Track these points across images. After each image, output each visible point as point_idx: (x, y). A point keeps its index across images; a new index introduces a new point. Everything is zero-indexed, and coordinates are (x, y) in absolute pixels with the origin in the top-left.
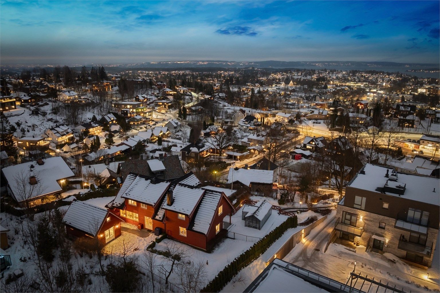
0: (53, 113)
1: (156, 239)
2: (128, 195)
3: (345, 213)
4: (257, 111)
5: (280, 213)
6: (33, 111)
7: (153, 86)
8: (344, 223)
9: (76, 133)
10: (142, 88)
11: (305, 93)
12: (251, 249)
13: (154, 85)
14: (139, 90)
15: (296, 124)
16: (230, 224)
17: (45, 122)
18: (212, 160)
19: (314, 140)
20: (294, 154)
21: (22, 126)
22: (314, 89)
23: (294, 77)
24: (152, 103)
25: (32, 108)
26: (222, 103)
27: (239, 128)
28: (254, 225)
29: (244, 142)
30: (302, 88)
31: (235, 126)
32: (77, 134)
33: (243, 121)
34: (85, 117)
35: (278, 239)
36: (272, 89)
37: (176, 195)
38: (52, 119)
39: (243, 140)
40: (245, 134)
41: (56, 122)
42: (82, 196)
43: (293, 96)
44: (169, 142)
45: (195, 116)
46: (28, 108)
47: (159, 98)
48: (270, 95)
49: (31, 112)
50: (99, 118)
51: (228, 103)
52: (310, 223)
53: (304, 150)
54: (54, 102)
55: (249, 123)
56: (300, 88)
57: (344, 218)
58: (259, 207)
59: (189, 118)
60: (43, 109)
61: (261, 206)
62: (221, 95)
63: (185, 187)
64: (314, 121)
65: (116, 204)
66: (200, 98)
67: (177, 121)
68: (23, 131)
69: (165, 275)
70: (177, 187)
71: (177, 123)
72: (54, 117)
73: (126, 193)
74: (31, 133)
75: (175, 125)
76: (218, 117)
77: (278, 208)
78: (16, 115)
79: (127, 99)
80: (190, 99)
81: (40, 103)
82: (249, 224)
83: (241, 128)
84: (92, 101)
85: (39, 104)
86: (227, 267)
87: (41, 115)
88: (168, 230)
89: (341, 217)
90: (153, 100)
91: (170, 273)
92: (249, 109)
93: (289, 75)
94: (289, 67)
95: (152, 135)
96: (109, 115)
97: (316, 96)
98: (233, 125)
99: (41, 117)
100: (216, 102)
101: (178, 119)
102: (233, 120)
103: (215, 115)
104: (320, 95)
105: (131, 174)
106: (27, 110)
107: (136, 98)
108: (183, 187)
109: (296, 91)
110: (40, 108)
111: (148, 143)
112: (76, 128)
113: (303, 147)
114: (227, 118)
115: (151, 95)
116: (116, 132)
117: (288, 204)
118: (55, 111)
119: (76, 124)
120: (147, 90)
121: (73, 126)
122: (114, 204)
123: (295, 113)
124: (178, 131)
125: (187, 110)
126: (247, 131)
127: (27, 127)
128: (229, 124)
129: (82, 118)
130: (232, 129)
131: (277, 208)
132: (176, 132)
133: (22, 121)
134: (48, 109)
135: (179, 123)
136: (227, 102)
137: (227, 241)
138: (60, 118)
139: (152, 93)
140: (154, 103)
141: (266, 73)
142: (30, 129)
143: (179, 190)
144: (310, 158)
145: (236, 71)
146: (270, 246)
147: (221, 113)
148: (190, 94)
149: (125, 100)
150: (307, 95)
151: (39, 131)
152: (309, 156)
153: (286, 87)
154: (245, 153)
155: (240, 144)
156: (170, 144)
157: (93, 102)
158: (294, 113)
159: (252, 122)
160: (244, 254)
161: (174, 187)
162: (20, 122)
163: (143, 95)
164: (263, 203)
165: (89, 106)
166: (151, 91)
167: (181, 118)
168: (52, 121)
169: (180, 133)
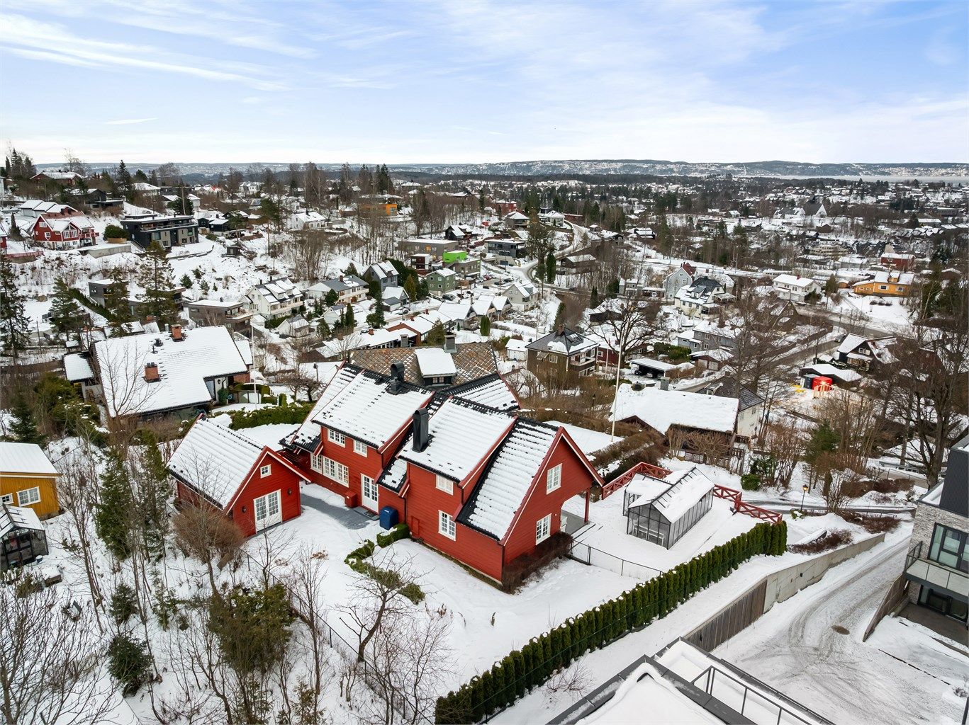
0: (269, 254)
1: (379, 536)
2: (328, 418)
3: (940, 530)
4: (726, 272)
5: (738, 510)
6: (229, 249)
7: (486, 208)
8: (937, 561)
9: (312, 298)
10: (462, 210)
11: (857, 237)
12: (621, 598)
13: (490, 204)
14: (456, 215)
15: (823, 303)
16: (586, 521)
17: (251, 273)
18: (600, 376)
19: (870, 344)
20: (812, 376)
21: (205, 278)
22: (882, 228)
23: (831, 198)
24: (482, 243)
25: (230, 243)
26: (643, 251)
27: (677, 308)
28: (653, 531)
29: (685, 340)
30: (849, 225)
31: (667, 304)
32: (312, 301)
33: (688, 292)
34: (333, 266)
35: (716, 581)
36: (770, 225)
37: (439, 425)
38: (265, 266)
39: (682, 335)
40: (688, 322)
41: (273, 273)
42: (245, 415)
43: (825, 242)
44: (507, 329)
45: (574, 276)
46: (221, 242)
47: (497, 233)
48: (764, 237)
49: (225, 251)
50: (361, 270)
51: (658, 252)
52: (828, 548)
53: (840, 367)
54: (275, 233)
55: (702, 295)
56: (844, 224)
57: (936, 546)
58: (673, 486)
59: (561, 281)
60: (249, 245)
61: (680, 481)
62: (641, 231)
63: (466, 406)
64: (873, 298)
65: (301, 438)
66: (590, 235)
67: (530, 285)
68: (205, 287)
69: (360, 636)
70: (448, 405)
71: (530, 290)
72: (270, 262)
73: (324, 411)
74: (221, 292)
75: (526, 294)
76: (628, 281)
77: (732, 496)
78: (195, 255)
79: (428, 234)
80: (568, 237)
81: (247, 234)
82: (638, 527)
83: (683, 307)
84: (353, 235)
85: (243, 235)
86: (535, 641)
87: (245, 257)
88: (412, 517)
89: (927, 541)
90: (484, 238)
91: (371, 633)
92: (706, 266)
93: (818, 193)
94: (819, 177)
95: (472, 310)
96: (383, 265)
97: (884, 244)
98: (664, 300)
99: (243, 261)
100: (629, 247)
101: (533, 280)
102: (664, 289)
103: (623, 276)
104: (897, 241)
105: (347, 369)
106: (218, 246)
107: (447, 231)
108: (461, 407)
109: (833, 231)
110: (243, 243)
111: (459, 330)
112: (311, 288)
113: (837, 361)
114: (651, 284)
115: (481, 227)
116: (393, 301)
117: (770, 489)
118: (274, 251)
119: (314, 280)
120: (472, 216)
121: (307, 283)
122: (297, 437)
123: (823, 278)
124: (532, 308)
125: (558, 263)
126: (697, 314)
127: (214, 281)
128: (653, 297)
129: (326, 269)
130: (660, 310)
131: (730, 495)
132: (526, 311)
133: (207, 268)
134: (259, 245)
135: (535, 291)
136: (654, 249)
137: (568, 567)
138: (282, 266)
139: (483, 223)
140: (486, 245)
141: (760, 187)
142: (220, 285)
143: (450, 413)
144: (855, 388)
145: (685, 181)
146: (688, 598)
147: (637, 273)
148: (569, 228)
149: (423, 236)
150: (862, 241)
151: (237, 290)
152: (852, 382)
153: (809, 221)
154: (684, 366)
155: (675, 343)
156: (508, 334)
157: (354, 237)
158: (820, 278)
159: (709, 293)
160: (598, 610)
161: (439, 406)
162: (201, 270)
163: (462, 227)
164: (686, 475)
165: (346, 245)
166: (482, 218)
167: (542, 278)
168: (265, 272)
169: (534, 313)
